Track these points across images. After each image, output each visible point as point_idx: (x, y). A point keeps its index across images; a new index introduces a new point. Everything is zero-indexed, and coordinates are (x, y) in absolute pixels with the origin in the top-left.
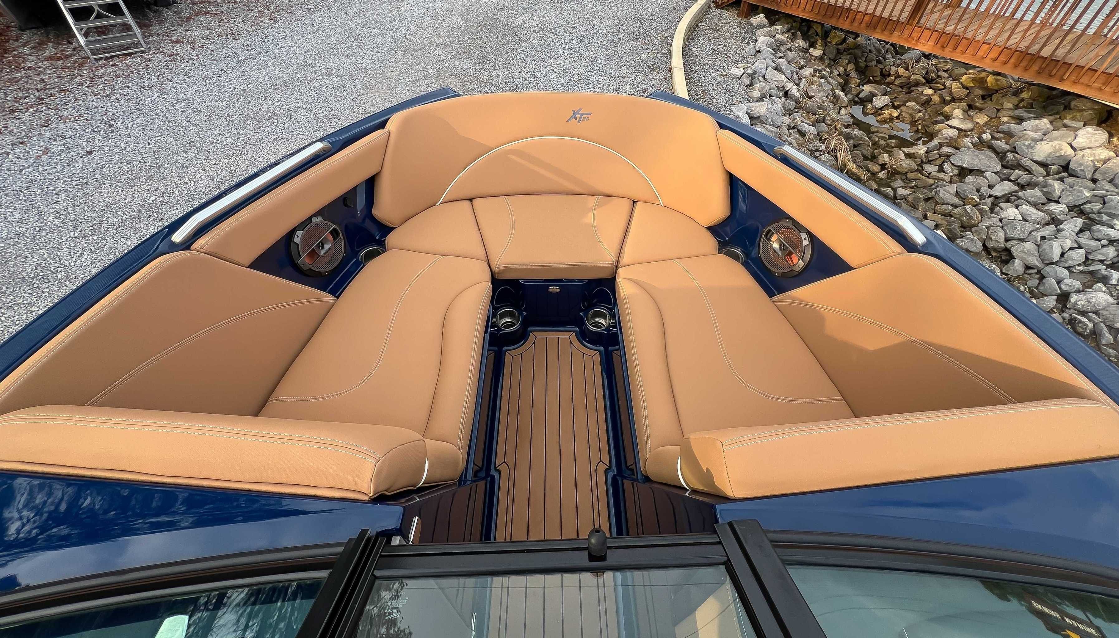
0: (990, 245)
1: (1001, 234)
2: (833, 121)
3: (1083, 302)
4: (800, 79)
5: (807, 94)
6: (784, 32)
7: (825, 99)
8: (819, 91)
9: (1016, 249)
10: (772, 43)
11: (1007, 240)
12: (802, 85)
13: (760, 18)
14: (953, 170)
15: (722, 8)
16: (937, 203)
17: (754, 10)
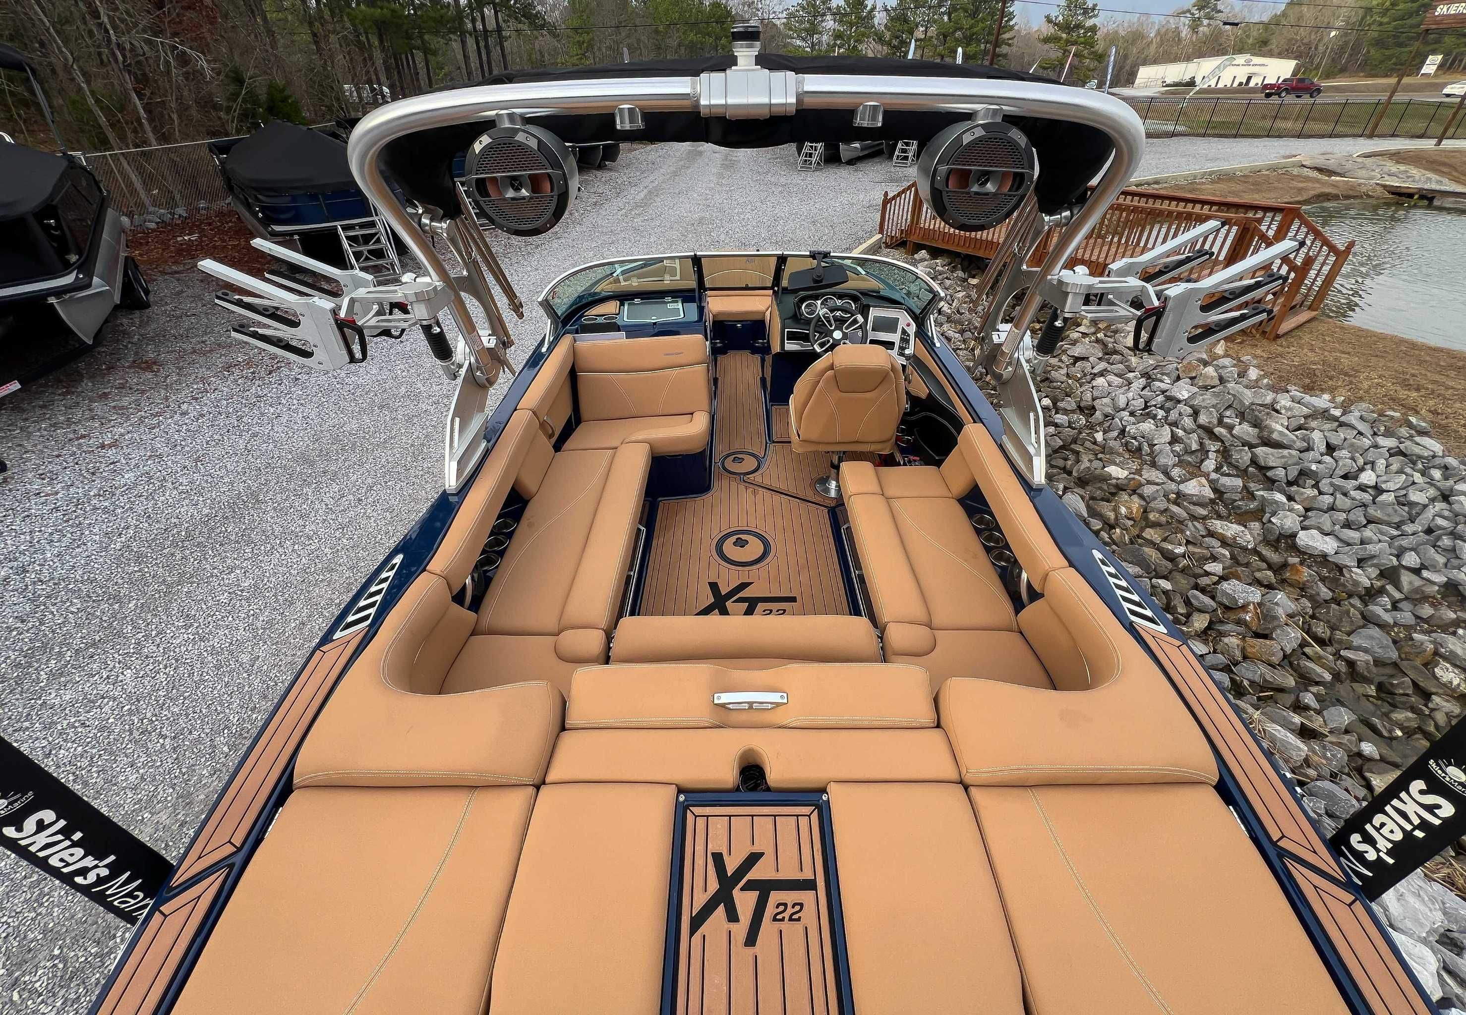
0: (1082, 405)
1: (1089, 395)
4: (953, 301)
5: (958, 311)
6: (945, 265)
9: (1097, 403)
11: (1094, 400)
12: (954, 305)
13: (923, 253)
15: (892, 248)
16: (1051, 382)
17: (918, 247)
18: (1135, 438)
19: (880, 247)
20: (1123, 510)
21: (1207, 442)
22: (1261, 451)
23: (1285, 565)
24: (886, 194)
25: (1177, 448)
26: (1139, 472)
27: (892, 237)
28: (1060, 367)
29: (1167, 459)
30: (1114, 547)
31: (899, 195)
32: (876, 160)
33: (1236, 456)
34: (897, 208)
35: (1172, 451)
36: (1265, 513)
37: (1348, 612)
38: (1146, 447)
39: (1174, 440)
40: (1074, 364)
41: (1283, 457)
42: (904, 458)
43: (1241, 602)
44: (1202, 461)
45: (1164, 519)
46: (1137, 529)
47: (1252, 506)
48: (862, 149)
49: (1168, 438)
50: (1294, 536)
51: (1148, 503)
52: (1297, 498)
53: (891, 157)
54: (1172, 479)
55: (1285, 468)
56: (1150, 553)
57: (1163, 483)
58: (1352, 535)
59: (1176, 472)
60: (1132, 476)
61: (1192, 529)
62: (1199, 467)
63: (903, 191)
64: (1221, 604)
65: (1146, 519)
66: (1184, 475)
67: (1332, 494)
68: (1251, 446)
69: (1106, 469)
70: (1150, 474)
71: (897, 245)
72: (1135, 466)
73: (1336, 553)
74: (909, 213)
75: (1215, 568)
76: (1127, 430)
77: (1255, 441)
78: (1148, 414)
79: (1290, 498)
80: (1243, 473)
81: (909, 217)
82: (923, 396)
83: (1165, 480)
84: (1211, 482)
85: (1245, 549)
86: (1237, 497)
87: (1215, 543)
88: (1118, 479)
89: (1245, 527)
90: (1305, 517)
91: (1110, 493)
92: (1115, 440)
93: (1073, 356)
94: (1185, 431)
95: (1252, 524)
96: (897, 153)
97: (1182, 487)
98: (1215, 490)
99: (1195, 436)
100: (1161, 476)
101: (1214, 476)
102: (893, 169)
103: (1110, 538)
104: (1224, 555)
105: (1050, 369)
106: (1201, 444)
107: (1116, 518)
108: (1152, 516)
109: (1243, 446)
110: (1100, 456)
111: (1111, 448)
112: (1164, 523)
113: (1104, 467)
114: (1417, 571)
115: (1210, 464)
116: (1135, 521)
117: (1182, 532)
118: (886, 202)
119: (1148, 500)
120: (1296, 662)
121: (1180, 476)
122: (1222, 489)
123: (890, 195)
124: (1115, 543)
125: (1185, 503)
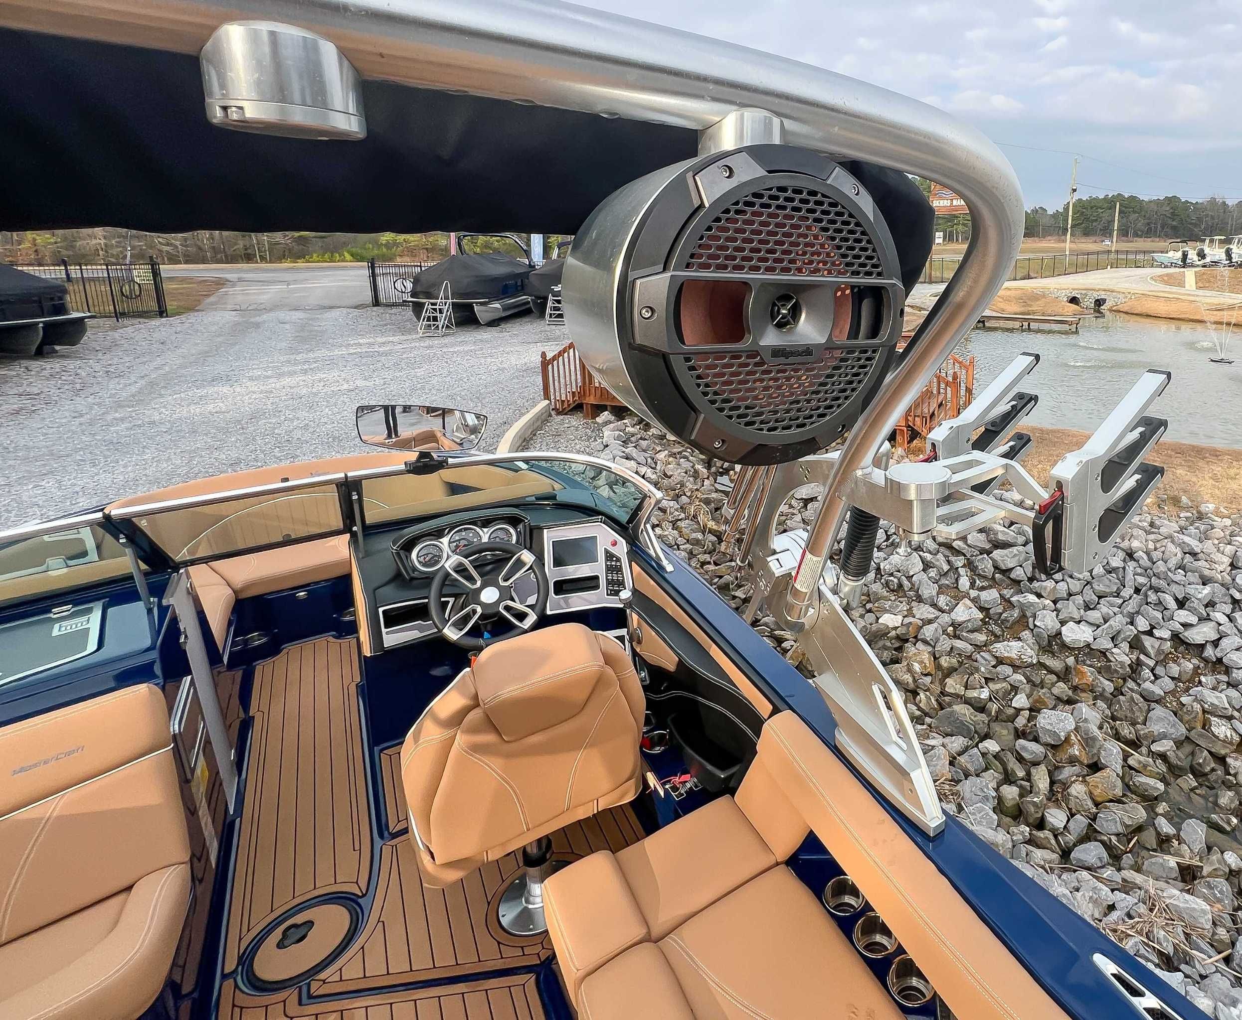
2: (692, 492)
3: (888, 566)
4: (656, 463)
5: (665, 475)
6: (635, 424)
7: (685, 475)
8: (677, 469)
10: (619, 436)
12: (658, 467)
13: (606, 416)
14: (799, 504)
15: (566, 414)
17: (598, 409)
18: (892, 575)
19: (550, 415)
20: (917, 667)
21: (953, 559)
22: (997, 554)
23: (1067, 669)
24: (544, 355)
25: (933, 573)
26: (910, 613)
27: (563, 402)
28: (794, 514)
29: (929, 590)
30: (928, 720)
31: (560, 354)
32: (525, 319)
33: (981, 566)
34: (561, 367)
35: (929, 578)
36: (1028, 619)
37: (1132, 698)
38: (906, 583)
39: (927, 566)
40: (805, 506)
41: (1015, 555)
42: (663, 784)
43: (1063, 735)
44: (957, 580)
45: (954, 661)
46: (937, 684)
47: (1015, 615)
48: (505, 309)
49: (921, 566)
50: (1059, 634)
51: (934, 647)
52: (1043, 594)
53: (542, 315)
54: (943, 611)
55: (1021, 566)
56: (963, 712)
57: (937, 618)
58: (1094, 616)
59: (942, 601)
60: (907, 620)
61: (984, 661)
62: (957, 587)
63: (564, 351)
64: (1046, 745)
65: (938, 667)
66: (950, 601)
67: (1063, 580)
68: (989, 553)
69: (880, 621)
70: (924, 611)
71: (571, 410)
72: (904, 607)
73: (1095, 639)
74: (578, 373)
75: (1021, 701)
76: (882, 567)
77: (988, 546)
78: (892, 544)
79: (1039, 596)
80: (993, 583)
81: (579, 376)
82: (671, 667)
83: (937, 613)
84: (975, 600)
85: (1031, 665)
86: (1000, 609)
87: (1006, 670)
88: (896, 628)
89: (1019, 639)
90: (1057, 610)
91: (896, 649)
92: (875, 582)
93: (802, 499)
94: (930, 552)
95: (1023, 633)
96: (548, 311)
97: (953, 615)
98: (981, 609)
99: (940, 556)
100: (932, 610)
101: (973, 593)
102: (547, 328)
103: (919, 709)
104: (1021, 681)
105: (784, 518)
106: (949, 562)
107: (915, 681)
108: (945, 662)
109: (981, 554)
110: (868, 606)
111: (876, 593)
112: (956, 665)
113: (878, 619)
114: (1150, 633)
115: (964, 582)
116: (931, 675)
117: (977, 670)
118: (545, 363)
119: (933, 644)
120: (1131, 783)
121: (947, 605)
122: (986, 606)
123: (549, 356)
124: (926, 714)
125: (965, 634)
